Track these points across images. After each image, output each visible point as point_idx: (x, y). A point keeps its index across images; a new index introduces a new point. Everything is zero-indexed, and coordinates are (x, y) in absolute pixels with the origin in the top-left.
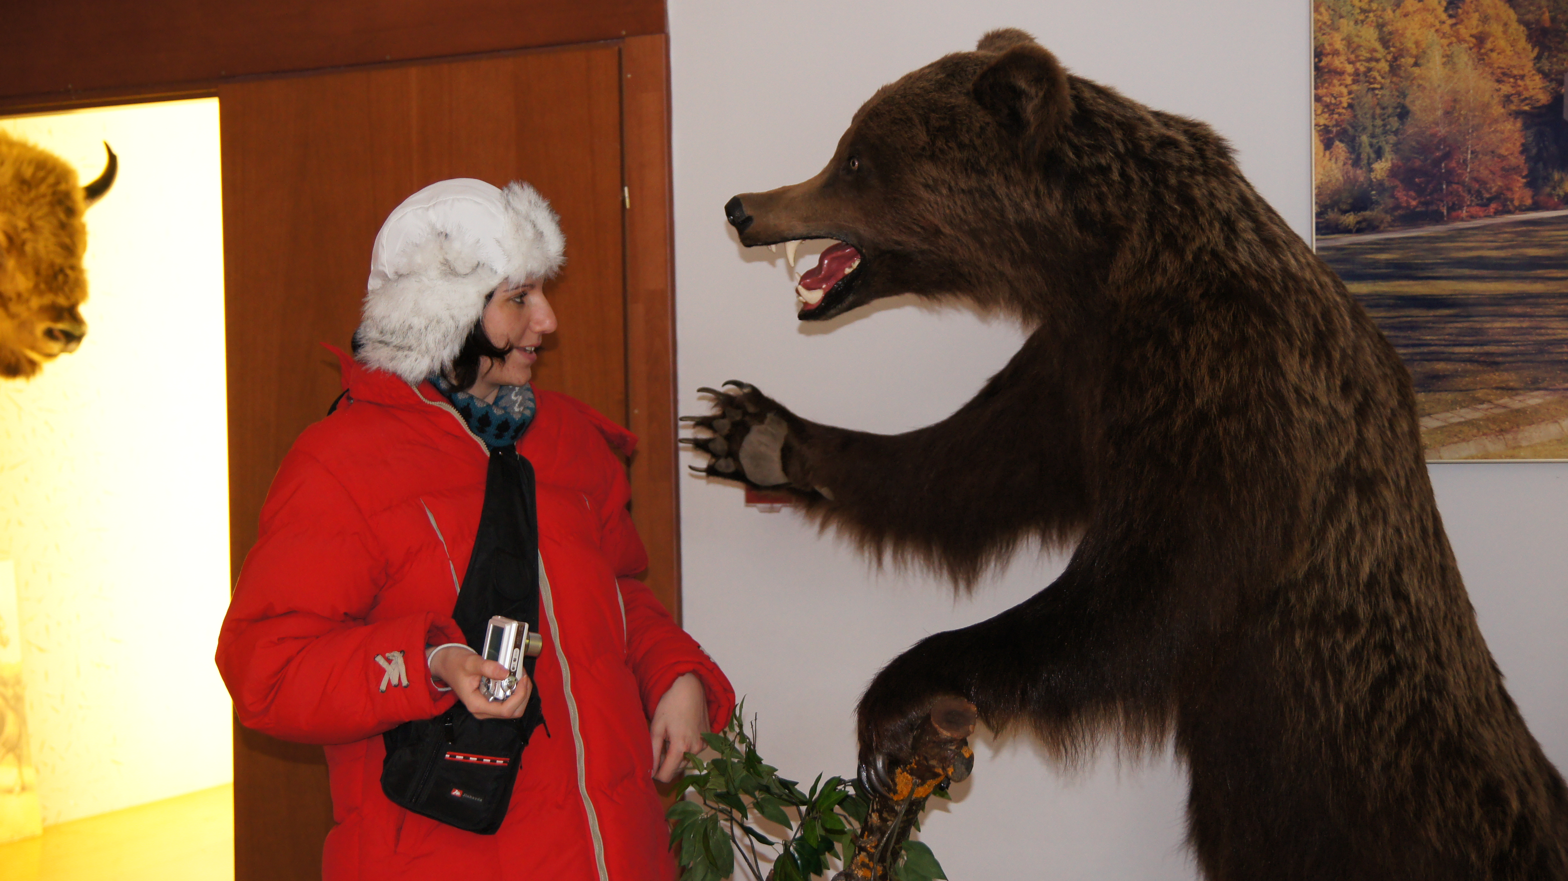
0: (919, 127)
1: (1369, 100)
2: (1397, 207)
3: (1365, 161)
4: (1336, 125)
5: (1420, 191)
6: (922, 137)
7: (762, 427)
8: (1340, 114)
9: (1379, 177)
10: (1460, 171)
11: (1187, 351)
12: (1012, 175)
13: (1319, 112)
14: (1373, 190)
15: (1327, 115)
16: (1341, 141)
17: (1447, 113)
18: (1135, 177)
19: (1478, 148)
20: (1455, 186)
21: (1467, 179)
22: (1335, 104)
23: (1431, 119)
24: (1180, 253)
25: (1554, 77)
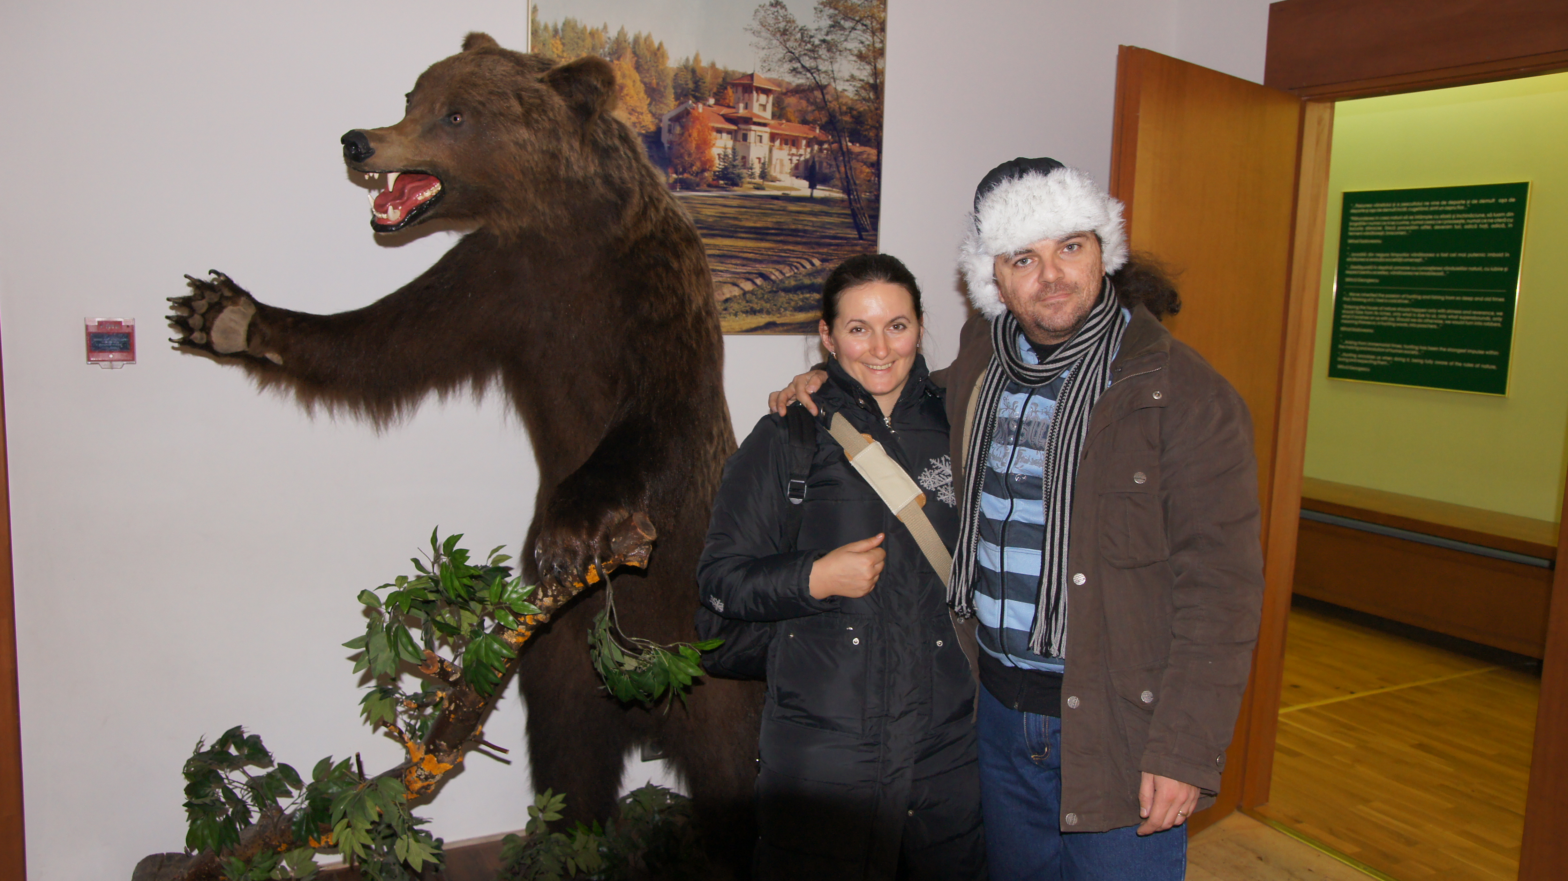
6: (517, 109)
7: (235, 308)
25: (657, 117)
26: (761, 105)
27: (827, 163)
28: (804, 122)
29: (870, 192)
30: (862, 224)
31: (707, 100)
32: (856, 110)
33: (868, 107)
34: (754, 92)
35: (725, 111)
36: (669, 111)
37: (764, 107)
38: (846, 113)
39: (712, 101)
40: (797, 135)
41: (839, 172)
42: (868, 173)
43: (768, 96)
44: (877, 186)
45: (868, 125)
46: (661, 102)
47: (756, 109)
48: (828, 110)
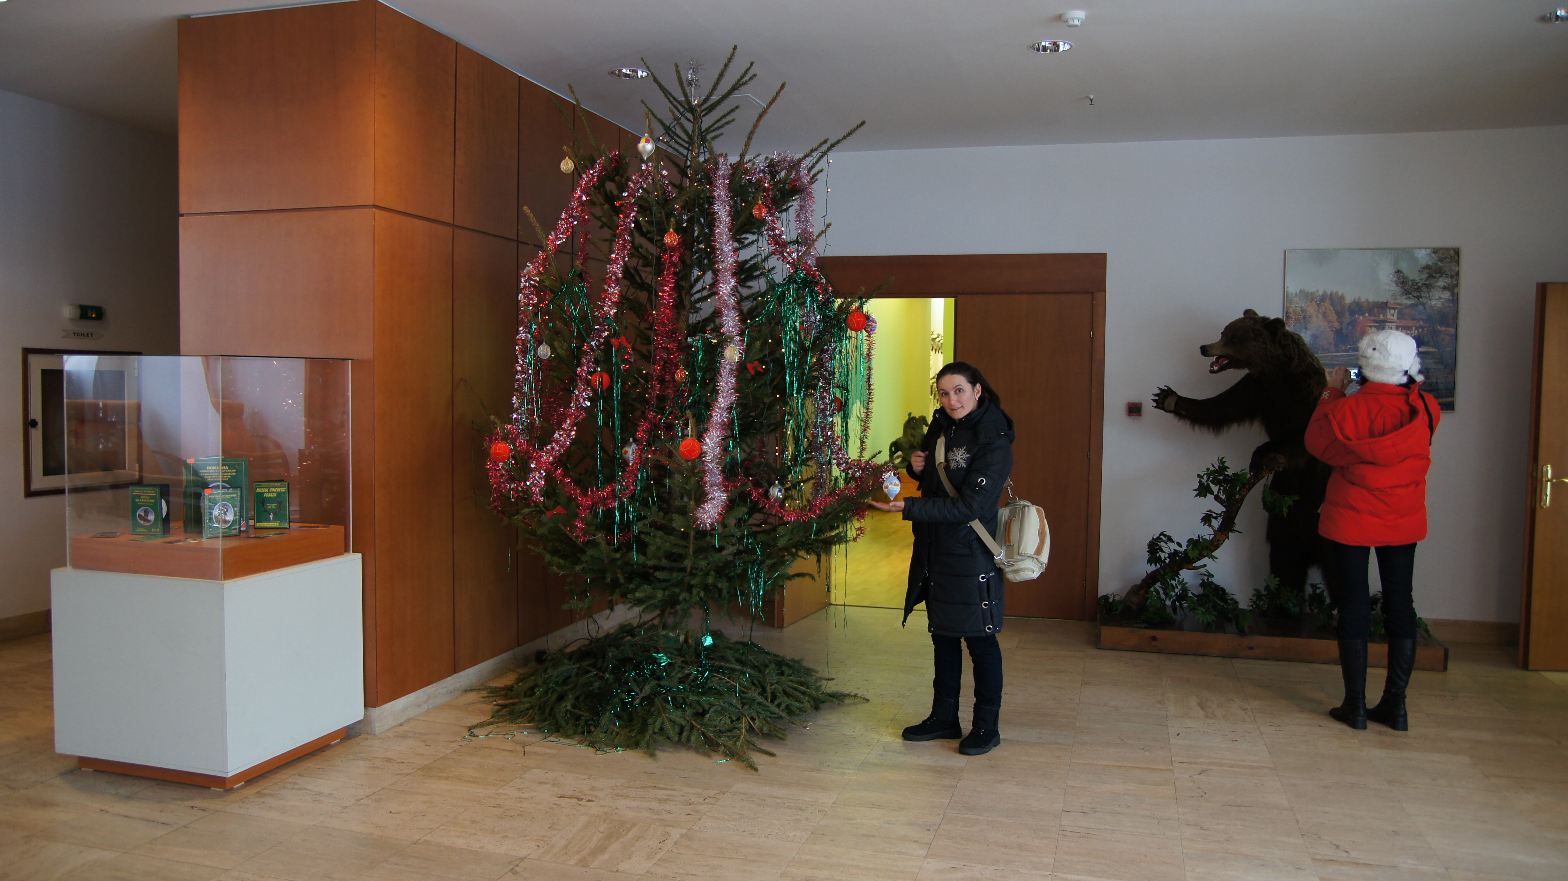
7: (1171, 397)
25: (1341, 323)
28: (1413, 319)
29: (1452, 348)
30: (1447, 362)
31: (1364, 314)
32: (1444, 312)
33: (1451, 310)
34: (1388, 309)
35: (1373, 318)
36: (1346, 320)
37: (1393, 315)
38: (1437, 314)
39: (1367, 315)
40: (1409, 325)
42: (1450, 339)
43: (1395, 310)
44: (1456, 345)
45: (1450, 319)
47: (1389, 316)
48: (1427, 313)
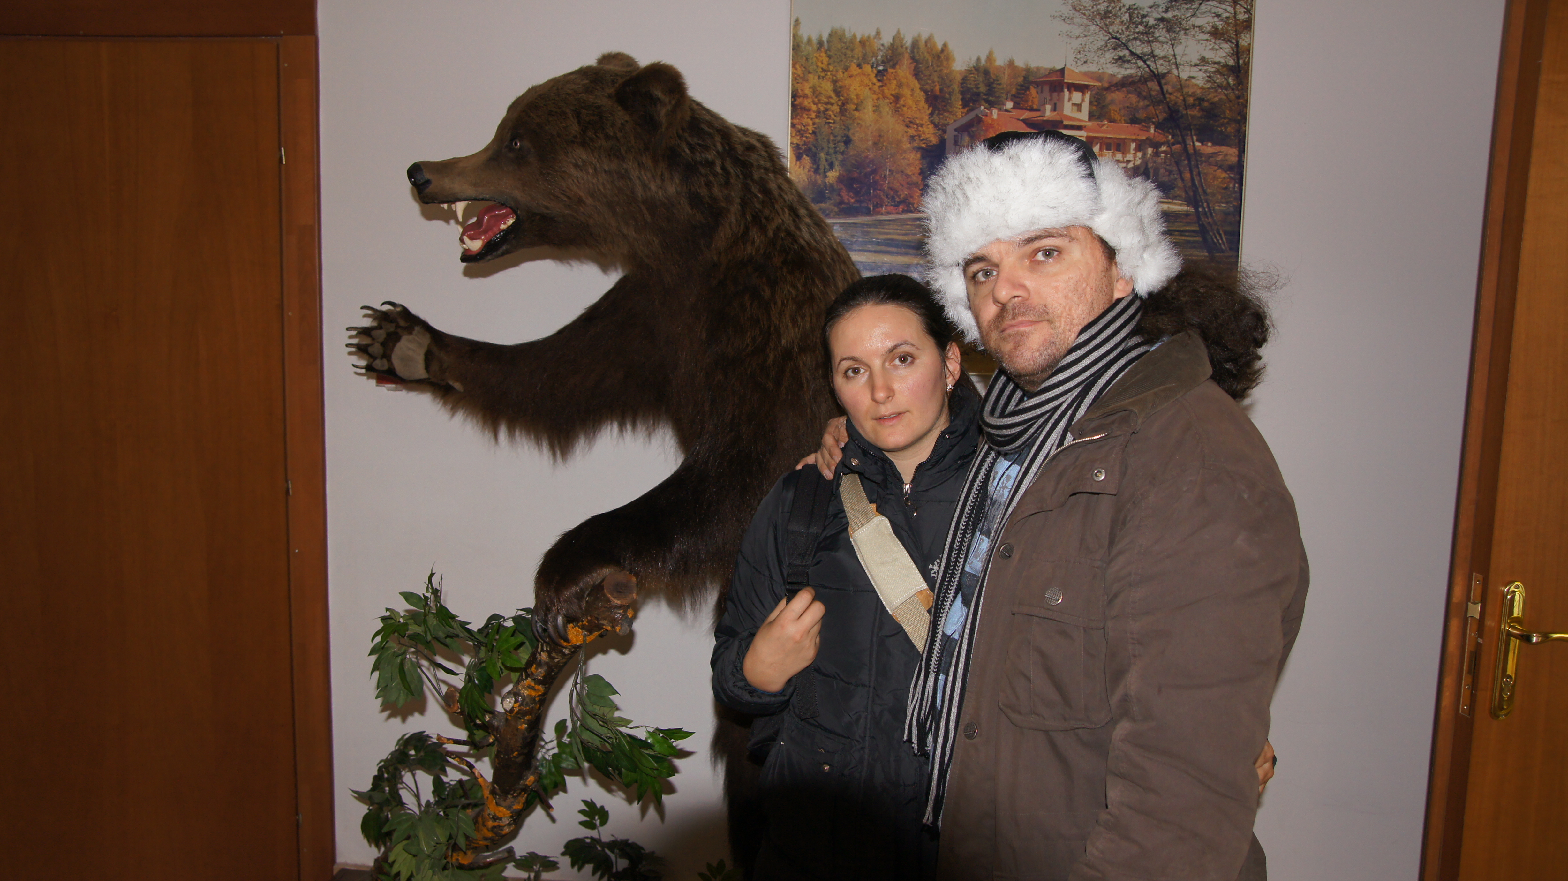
0: (572, 119)
1: (825, 130)
2: (841, 202)
3: (822, 171)
4: (805, 144)
5: (857, 193)
6: (575, 128)
7: (411, 337)
8: (807, 137)
9: (831, 181)
10: (882, 182)
11: (775, 304)
12: (644, 162)
13: (794, 135)
14: (827, 190)
15: (798, 137)
16: (807, 155)
17: (875, 144)
18: (732, 171)
19: (893, 168)
20: (878, 192)
21: (886, 188)
22: (804, 130)
23: (865, 147)
24: (763, 229)
25: (941, 128)
26: (1074, 105)
27: (1165, 169)
29: (1227, 203)
30: (1215, 244)
31: (1004, 104)
32: (1208, 101)
33: (1225, 95)
34: (1066, 90)
36: (955, 121)
37: (1079, 107)
38: (1194, 105)
39: (1009, 105)
40: (1123, 137)
41: (1183, 180)
42: (1224, 178)
44: (1238, 195)
45: (1225, 118)
46: (945, 111)
48: (1167, 103)
